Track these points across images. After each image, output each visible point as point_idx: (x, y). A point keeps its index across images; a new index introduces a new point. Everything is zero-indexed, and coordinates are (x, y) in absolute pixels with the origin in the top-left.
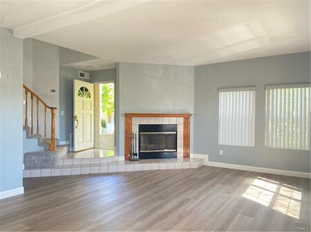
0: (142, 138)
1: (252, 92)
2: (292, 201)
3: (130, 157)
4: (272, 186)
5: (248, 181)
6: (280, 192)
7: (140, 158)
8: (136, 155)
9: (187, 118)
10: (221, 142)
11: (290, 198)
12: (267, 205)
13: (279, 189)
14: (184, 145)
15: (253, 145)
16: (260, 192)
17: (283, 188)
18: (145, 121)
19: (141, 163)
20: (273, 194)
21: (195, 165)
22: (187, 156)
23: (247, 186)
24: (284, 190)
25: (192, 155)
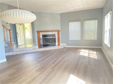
0: (43, 39)
1: (80, 22)
2: (94, 54)
3: (40, 46)
4: (87, 51)
5: (80, 50)
6: (90, 52)
7: (44, 46)
8: (42, 45)
9: (58, 32)
10: (70, 39)
11: (93, 54)
12: (87, 56)
13: (89, 52)
14: (58, 41)
15: (80, 40)
16: (84, 53)
17: (90, 51)
18: (44, 34)
19: (44, 48)
20: (88, 53)
21: (62, 47)
22: (59, 45)
23: (80, 52)
24: (91, 52)
25: (60, 44)
